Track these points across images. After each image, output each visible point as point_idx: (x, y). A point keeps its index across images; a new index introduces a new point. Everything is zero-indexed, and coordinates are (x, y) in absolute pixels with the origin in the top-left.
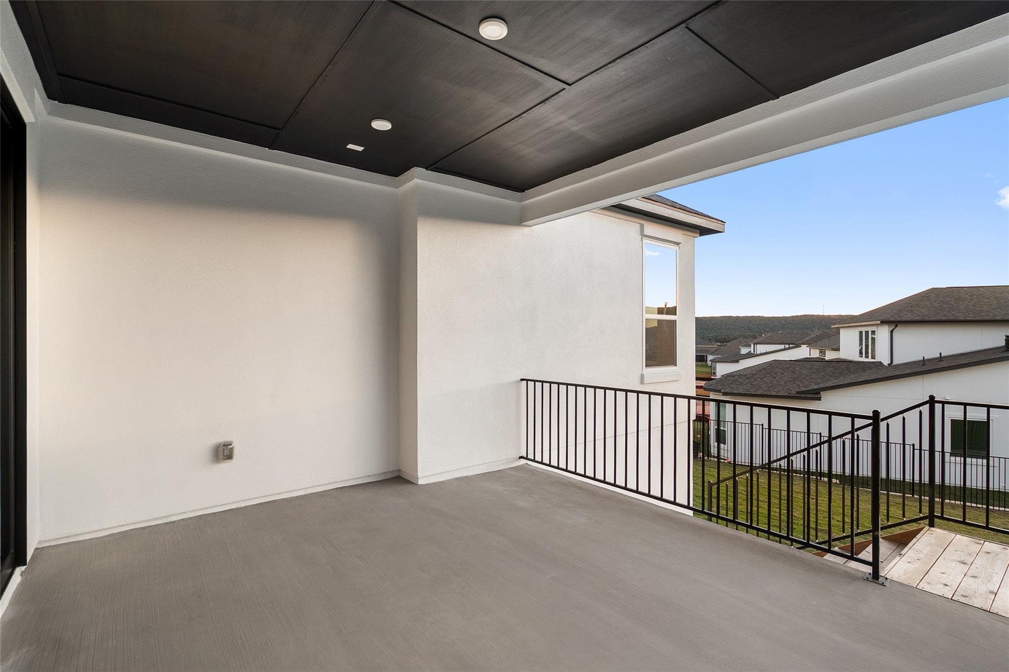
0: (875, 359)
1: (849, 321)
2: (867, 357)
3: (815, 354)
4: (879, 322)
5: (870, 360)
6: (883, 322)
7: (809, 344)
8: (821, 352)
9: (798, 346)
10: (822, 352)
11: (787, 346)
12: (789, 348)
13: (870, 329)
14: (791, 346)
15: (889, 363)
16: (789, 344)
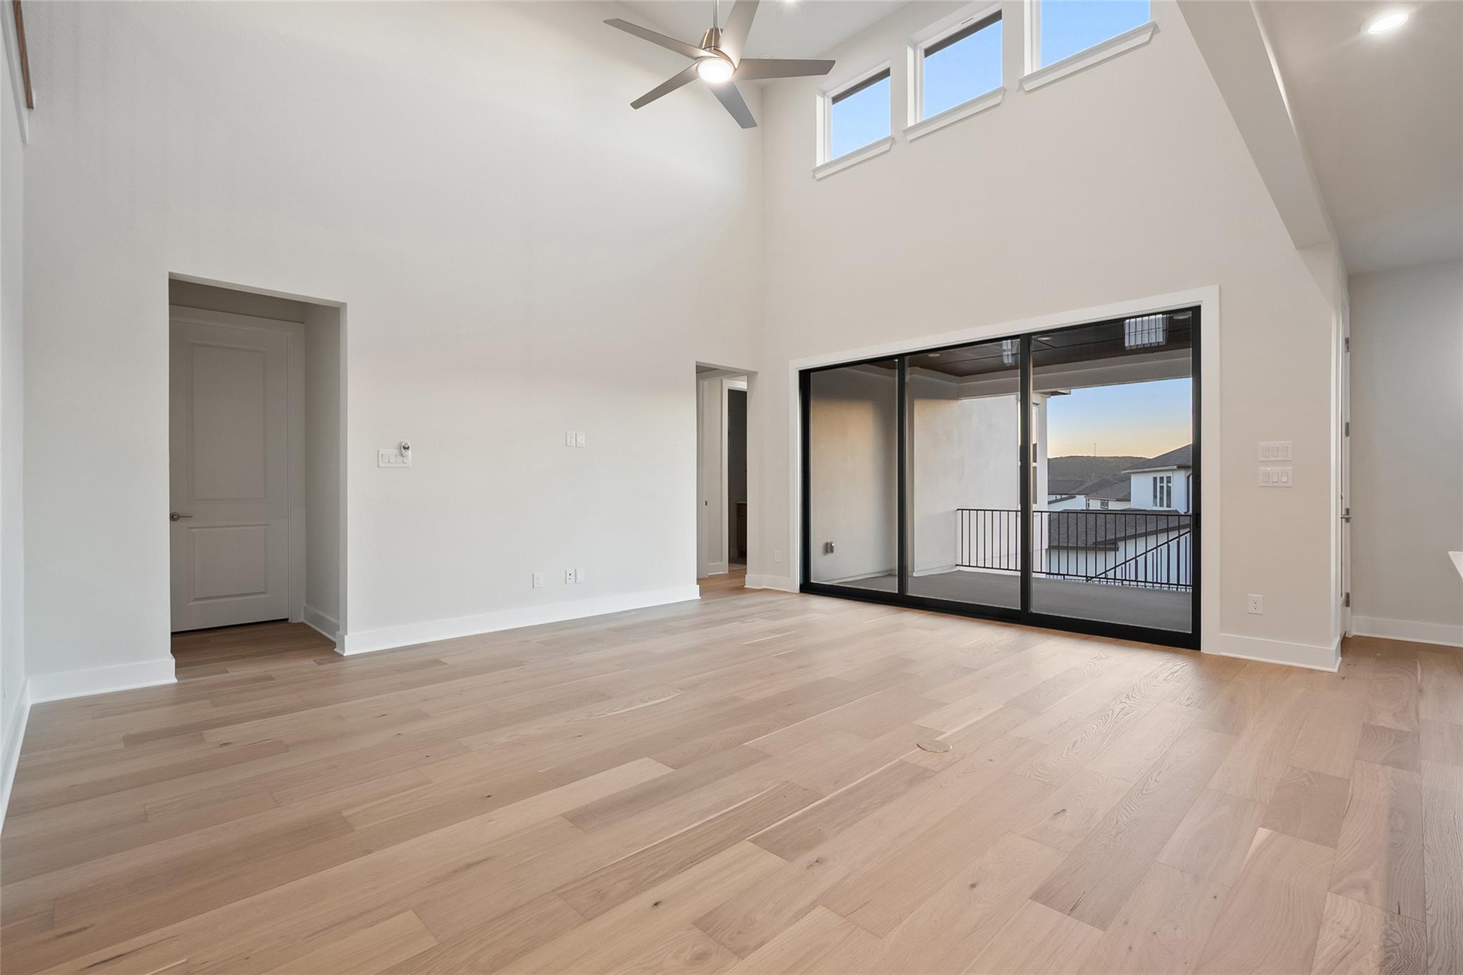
0: (1170, 507)
1: (1142, 465)
2: (1161, 505)
3: (1095, 505)
4: (1175, 467)
5: (1165, 508)
6: (1180, 467)
7: (1087, 493)
8: (1102, 504)
9: (1072, 497)
10: (1104, 503)
11: (1059, 497)
12: (1062, 500)
13: (1165, 475)
14: (1063, 496)
15: (1186, 511)
16: (1061, 495)
